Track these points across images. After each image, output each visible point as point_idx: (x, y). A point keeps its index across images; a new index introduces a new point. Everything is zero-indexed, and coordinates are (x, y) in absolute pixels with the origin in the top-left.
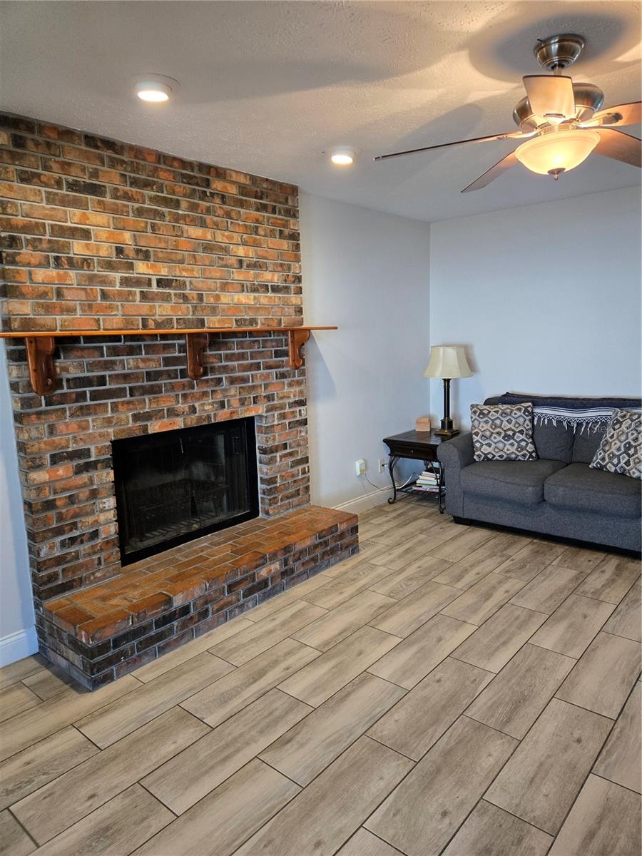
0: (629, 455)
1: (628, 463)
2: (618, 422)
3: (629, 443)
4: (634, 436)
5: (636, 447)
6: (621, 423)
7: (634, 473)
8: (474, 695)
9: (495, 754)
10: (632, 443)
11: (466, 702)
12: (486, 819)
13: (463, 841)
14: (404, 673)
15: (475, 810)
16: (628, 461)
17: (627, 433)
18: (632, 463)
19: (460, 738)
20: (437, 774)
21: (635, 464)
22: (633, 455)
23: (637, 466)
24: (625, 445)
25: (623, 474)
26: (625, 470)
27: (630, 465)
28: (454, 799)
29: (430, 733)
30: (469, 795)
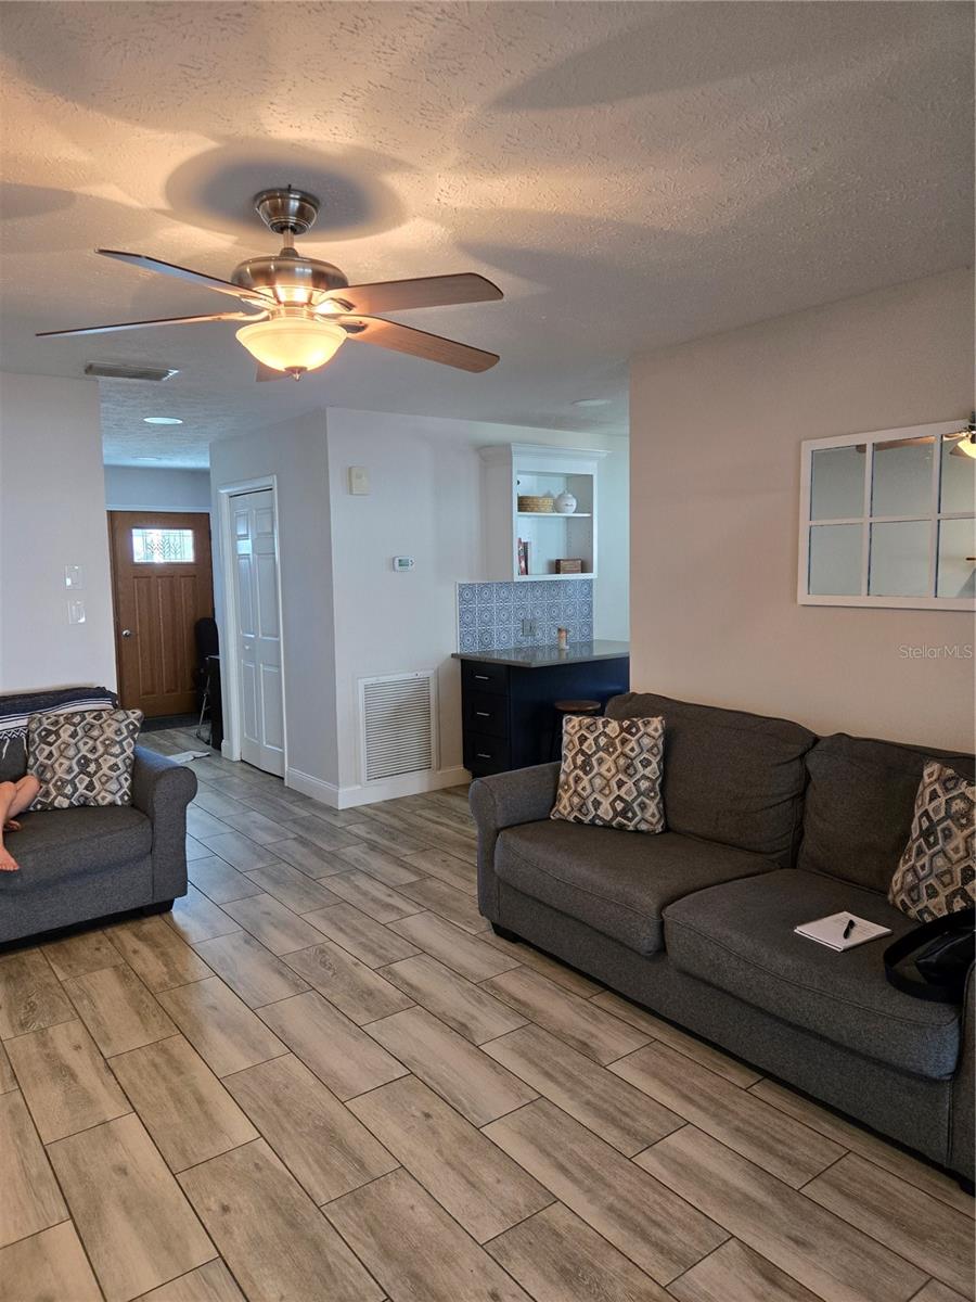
0: (89, 775)
1: (90, 787)
2: (49, 733)
3: (84, 757)
4: (89, 745)
5: (96, 760)
6: (57, 733)
7: (104, 798)
8: (289, 1179)
9: (412, 1201)
10: (90, 756)
11: (295, 1192)
12: (516, 1254)
13: (544, 1292)
14: (168, 1248)
15: (499, 1261)
16: (91, 783)
17: (76, 744)
18: (97, 784)
19: (365, 1228)
20: (421, 1281)
21: (103, 784)
22: (96, 772)
23: (107, 786)
24: (79, 761)
25: (84, 806)
26: (86, 798)
27: (94, 788)
28: (474, 1276)
29: (335, 1260)
30: (469, 1258)
